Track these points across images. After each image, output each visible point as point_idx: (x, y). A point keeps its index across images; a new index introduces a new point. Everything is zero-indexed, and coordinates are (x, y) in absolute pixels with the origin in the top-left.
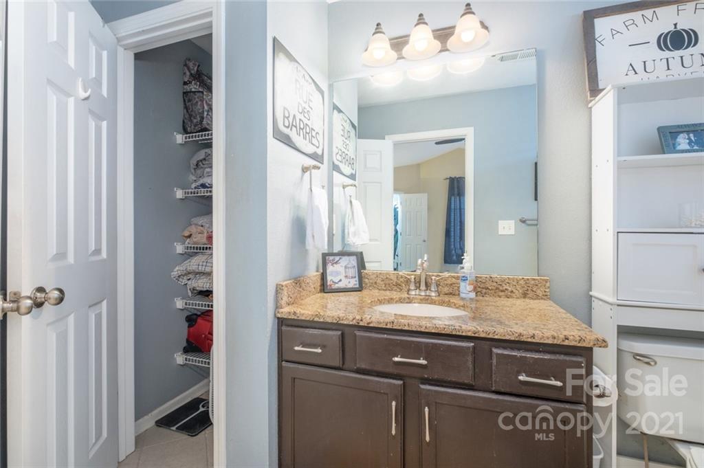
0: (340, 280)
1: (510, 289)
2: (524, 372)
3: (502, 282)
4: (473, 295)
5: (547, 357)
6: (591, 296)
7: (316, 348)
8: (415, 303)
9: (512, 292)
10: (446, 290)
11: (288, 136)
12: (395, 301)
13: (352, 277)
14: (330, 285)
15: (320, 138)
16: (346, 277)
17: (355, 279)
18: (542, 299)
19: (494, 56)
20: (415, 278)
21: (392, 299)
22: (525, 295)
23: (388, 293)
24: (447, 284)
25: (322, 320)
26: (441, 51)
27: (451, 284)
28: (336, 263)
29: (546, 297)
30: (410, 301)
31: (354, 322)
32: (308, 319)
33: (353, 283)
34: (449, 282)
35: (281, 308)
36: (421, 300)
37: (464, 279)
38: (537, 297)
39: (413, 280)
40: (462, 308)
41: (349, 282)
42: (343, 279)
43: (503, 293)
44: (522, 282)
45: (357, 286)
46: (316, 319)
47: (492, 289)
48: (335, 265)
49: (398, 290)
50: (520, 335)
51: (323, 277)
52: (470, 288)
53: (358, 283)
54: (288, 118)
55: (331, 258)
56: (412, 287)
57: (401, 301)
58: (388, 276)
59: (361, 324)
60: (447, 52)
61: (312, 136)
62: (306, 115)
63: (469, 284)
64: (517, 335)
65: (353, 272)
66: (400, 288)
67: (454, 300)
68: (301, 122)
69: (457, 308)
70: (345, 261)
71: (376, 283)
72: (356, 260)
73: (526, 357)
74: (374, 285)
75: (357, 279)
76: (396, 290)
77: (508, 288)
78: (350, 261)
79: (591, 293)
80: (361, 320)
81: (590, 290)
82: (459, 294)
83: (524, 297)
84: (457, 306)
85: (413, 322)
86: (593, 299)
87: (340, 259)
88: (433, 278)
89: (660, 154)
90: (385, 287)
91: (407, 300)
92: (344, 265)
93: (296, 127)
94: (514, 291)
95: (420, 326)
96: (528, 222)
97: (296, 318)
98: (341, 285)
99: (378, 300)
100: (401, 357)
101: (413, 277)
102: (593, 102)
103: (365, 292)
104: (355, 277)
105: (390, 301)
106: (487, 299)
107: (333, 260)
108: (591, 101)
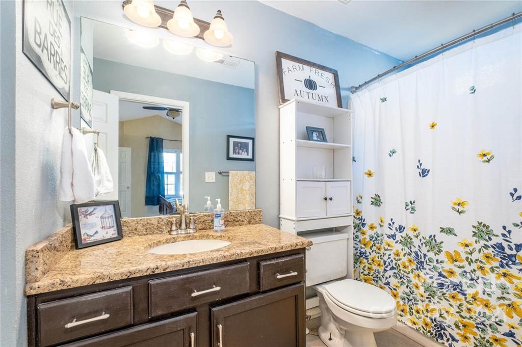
0: (97, 232)
1: (241, 219)
2: (278, 273)
3: (237, 215)
4: (223, 227)
5: (288, 259)
6: (280, 218)
7: (101, 315)
8: (179, 241)
9: (243, 221)
10: (200, 226)
11: (40, 57)
12: (162, 242)
13: (110, 227)
14: (85, 240)
15: (67, 72)
16: (103, 227)
17: (113, 229)
18: (259, 223)
19: (231, 57)
20: (176, 220)
21: (159, 242)
22: (250, 222)
23: (150, 237)
24: (201, 222)
25: (106, 281)
26: (197, 37)
27: (204, 221)
28: (90, 214)
29: (260, 222)
30: (174, 240)
31: (149, 272)
32: (85, 284)
33: (112, 233)
34: (202, 220)
35: (36, 281)
36: (184, 237)
37: (218, 216)
38: (256, 223)
39: (174, 222)
40: (219, 238)
41: (107, 233)
42: (100, 230)
43: (238, 223)
44: (248, 214)
45: (116, 235)
46: (98, 281)
47: (231, 221)
48: (88, 216)
49: (159, 232)
50: (276, 248)
51: (75, 232)
52: (222, 222)
53: (116, 232)
54: (40, 34)
55: (83, 209)
56: (174, 228)
57: (167, 241)
58: (149, 221)
59: (157, 272)
60: (202, 40)
61: (61, 68)
62: (56, 40)
63: (222, 219)
64: (274, 249)
65: (111, 222)
66: (160, 231)
67: (211, 233)
68: (52, 47)
69: (215, 239)
70: (100, 211)
71: (136, 229)
72: (113, 209)
73: (278, 262)
74: (134, 231)
75: (115, 228)
76: (157, 233)
77: (240, 219)
78: (106, 211)
79: (280, 216)
80: (157, 268)
81: (280, 214)
82: (213, 228)
83: (250, 224)
84: (215, 237)
85: (206, 257)
86: (281, 219)
87: (95, 209)
88: (192, 218)
89: (307, 140)
90: (146, 231)
91: (173, 240)
92: (100, 216)
93: (47, 50)
94: (244, 220)
95: (213, 259)
96: (223, 174)
97: (65, 287)
98: (98, 237)
99: (149, 245)
100: (197, 291)
101: (174, 219)
102: (282, 106)
103: (126, 240)
104: (113, 227)
105: (158, 243)
106: (228, 228)
107: (86, 212)
108: (281, 105)
